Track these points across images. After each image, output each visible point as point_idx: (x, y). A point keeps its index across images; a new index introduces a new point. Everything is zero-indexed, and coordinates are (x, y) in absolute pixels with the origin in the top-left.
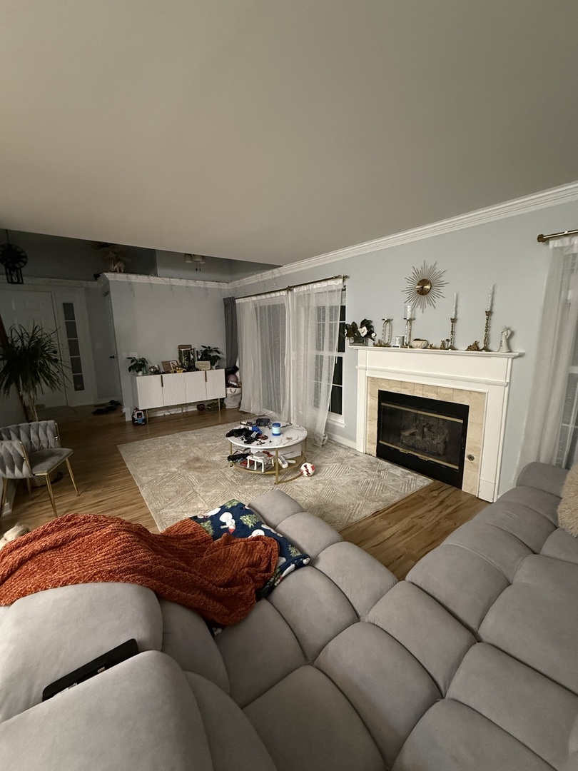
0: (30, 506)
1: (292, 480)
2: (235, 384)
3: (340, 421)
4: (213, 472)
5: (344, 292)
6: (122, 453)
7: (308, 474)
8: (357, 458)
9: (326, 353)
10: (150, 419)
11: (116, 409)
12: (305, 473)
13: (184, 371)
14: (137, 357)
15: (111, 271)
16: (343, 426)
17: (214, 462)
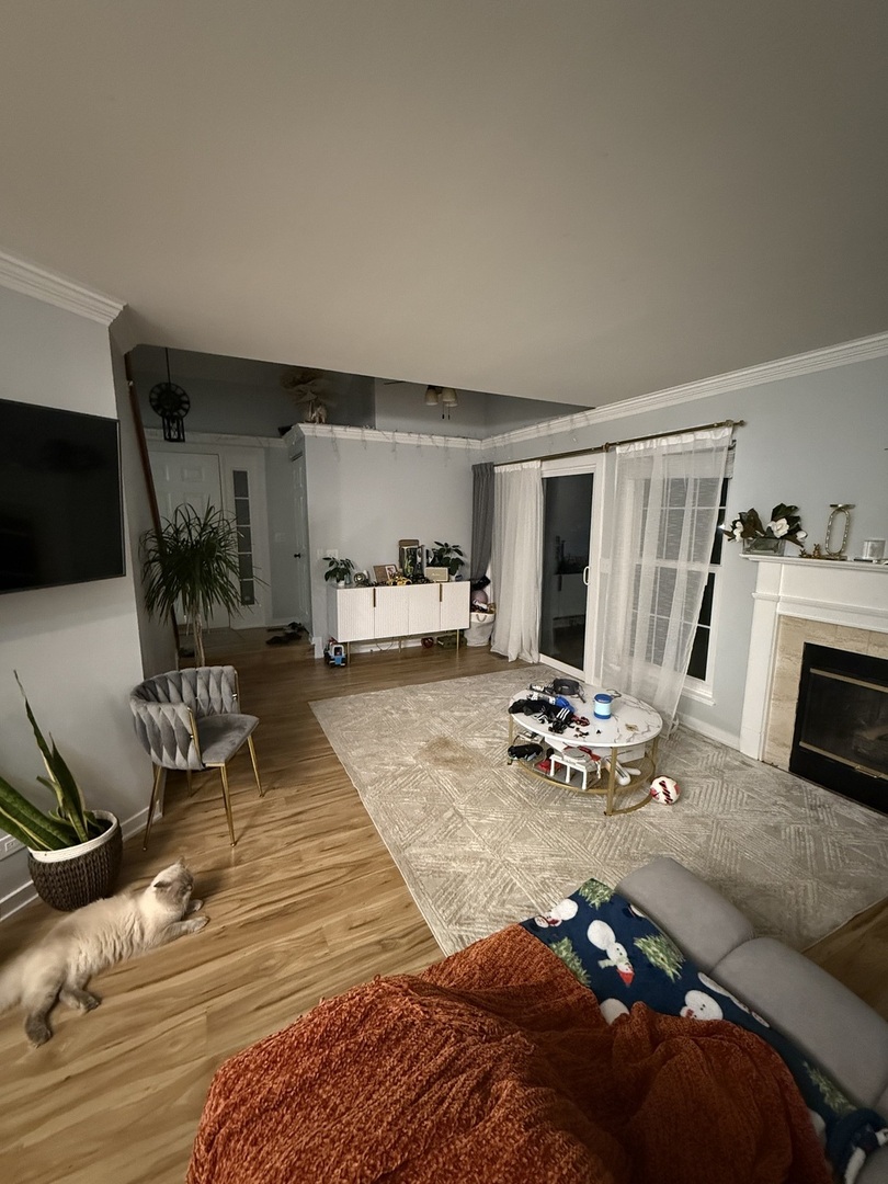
0: (189, 808)
1: (635, 808)
2: (485, 607)
3: (703, 691)
4: (478, 772)
5: (731, 452)
6: (319, 717)
7: (668, 800)
8: (750, 770)
9: (682, 565)
10: (353, 656)
11: (300, 638)
12: (662, 798)
13: (408, 583)
14: (337, 558)
15: (307, 422)
16: (711, 703)
17: (474, 751)
